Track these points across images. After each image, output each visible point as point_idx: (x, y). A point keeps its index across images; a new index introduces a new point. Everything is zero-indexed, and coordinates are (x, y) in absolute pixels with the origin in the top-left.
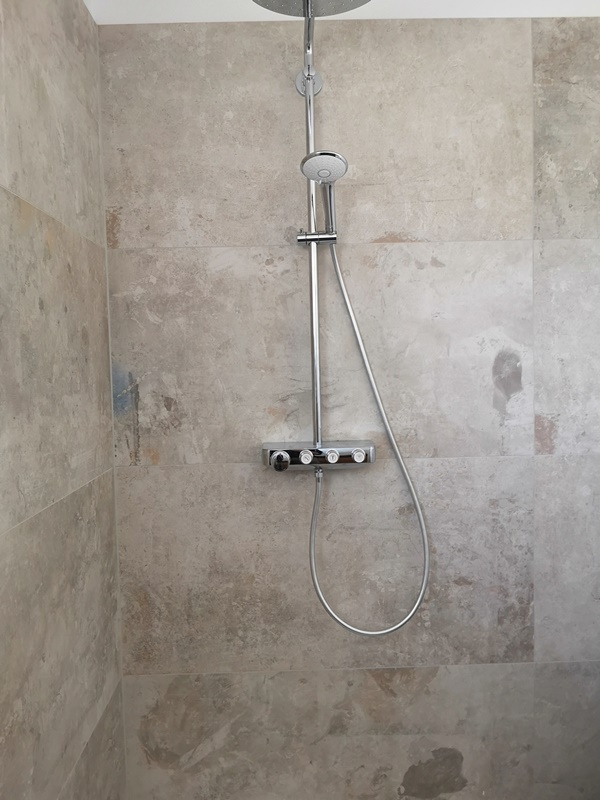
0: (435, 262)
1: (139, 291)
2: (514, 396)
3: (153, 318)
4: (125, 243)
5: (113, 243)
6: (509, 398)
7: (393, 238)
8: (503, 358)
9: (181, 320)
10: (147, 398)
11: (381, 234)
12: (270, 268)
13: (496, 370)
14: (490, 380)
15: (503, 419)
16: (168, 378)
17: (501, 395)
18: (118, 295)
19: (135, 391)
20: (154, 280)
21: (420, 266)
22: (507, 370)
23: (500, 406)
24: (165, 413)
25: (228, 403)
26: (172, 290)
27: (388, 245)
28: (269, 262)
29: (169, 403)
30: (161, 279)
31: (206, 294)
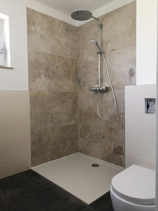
0: (119, 53)
1: (81, 65)
2: (133, 77)
3: (82, 69)
4: (80, 58)
5: (78, 58)
6: (132, 78)
7: (113, 50)
8: (131, 70)
9: (85, 69)
10: (81, 82)
11: (111, 50)
12: (96, 59)
13: (129, 72)
14: (128, 74)
15: (131, 82)
16: (84, 78)
17: (130, 77)
18: (79, 66)
19: (80, 80)
20: (82, 63)
21: (117, 54)
22: (131, 72)
23: (130, 79)
24: (83, 83)
25: (90, 81)
26: (84, 64)
27: (112, 52)
28: (96, 58)
29: (84, 82)
30: (83, 63)
31: (88, 64)
